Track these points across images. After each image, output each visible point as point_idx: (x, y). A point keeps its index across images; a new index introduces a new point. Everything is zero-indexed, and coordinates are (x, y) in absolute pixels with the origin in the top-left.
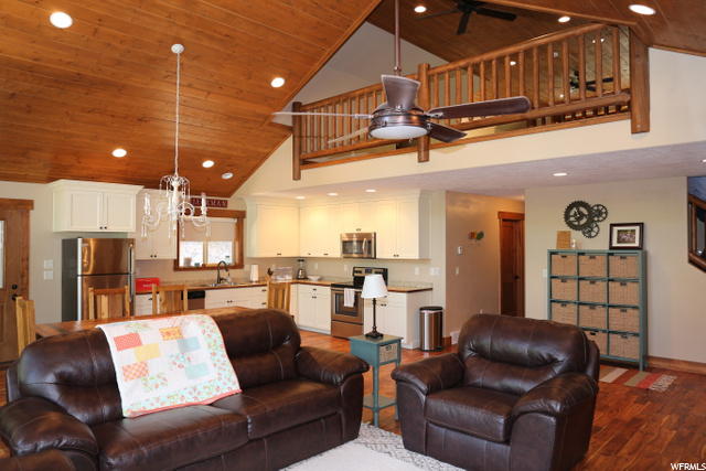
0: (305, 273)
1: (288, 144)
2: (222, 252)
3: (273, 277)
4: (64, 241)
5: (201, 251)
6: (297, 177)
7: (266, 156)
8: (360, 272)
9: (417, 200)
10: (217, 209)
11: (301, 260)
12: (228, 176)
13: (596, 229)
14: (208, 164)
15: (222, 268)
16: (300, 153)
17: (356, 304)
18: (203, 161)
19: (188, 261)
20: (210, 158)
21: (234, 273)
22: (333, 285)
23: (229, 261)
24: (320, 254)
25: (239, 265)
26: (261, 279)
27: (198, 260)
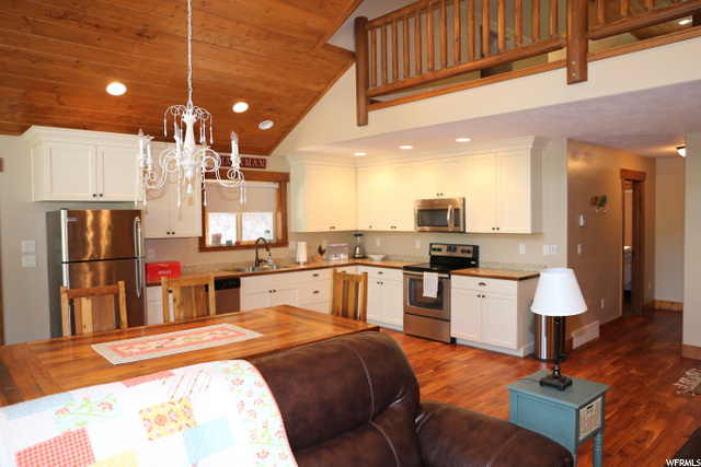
0: (362, 251)
1: (350, 75)
2: (259, 226)
3: (324, 256)
4: (48, 214)
5: (234, 224)
6: (363, 121)
7: (317, 97)
8: (439, 250)
9: (528, 153)
10: (254, 170)
11: (358, 234)
12: (267, 125)
14: (240, 107)
15: (261, 246)
16: (367, 87)
17: (440, 292)
18: (233, 104)
19: (217, 238)
20: (243, 98)
21: (276, 252)
22: (406, 268)
23: (269, 237)
24: (387, 228)
25: (282, 242)
26: (311, 259)
27: (230, 236)
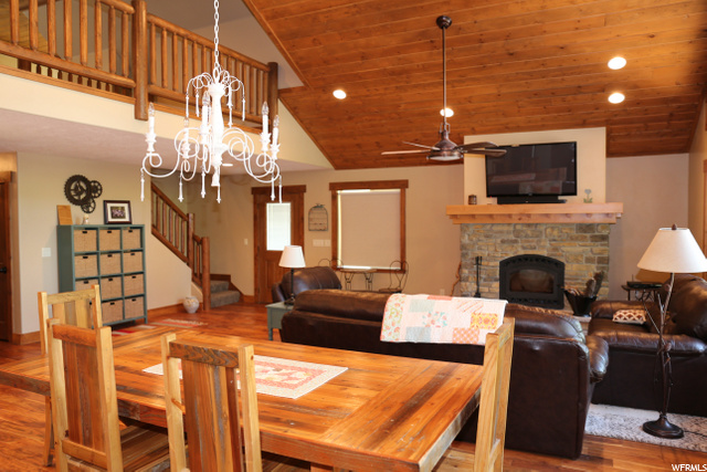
13: (92, 205)
